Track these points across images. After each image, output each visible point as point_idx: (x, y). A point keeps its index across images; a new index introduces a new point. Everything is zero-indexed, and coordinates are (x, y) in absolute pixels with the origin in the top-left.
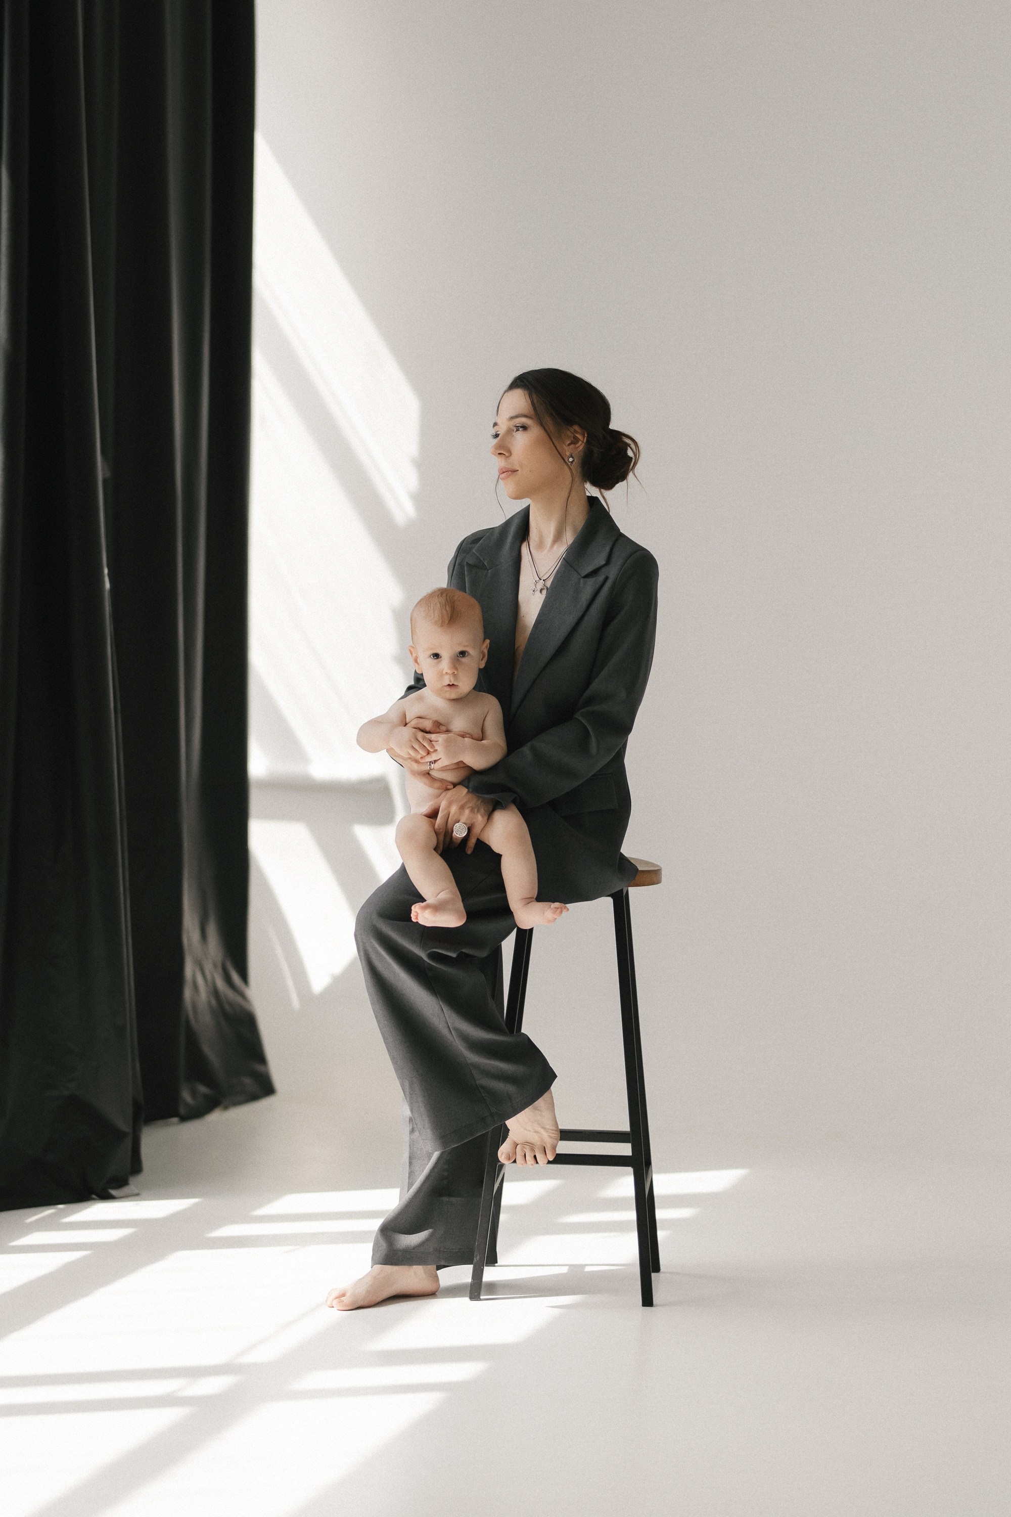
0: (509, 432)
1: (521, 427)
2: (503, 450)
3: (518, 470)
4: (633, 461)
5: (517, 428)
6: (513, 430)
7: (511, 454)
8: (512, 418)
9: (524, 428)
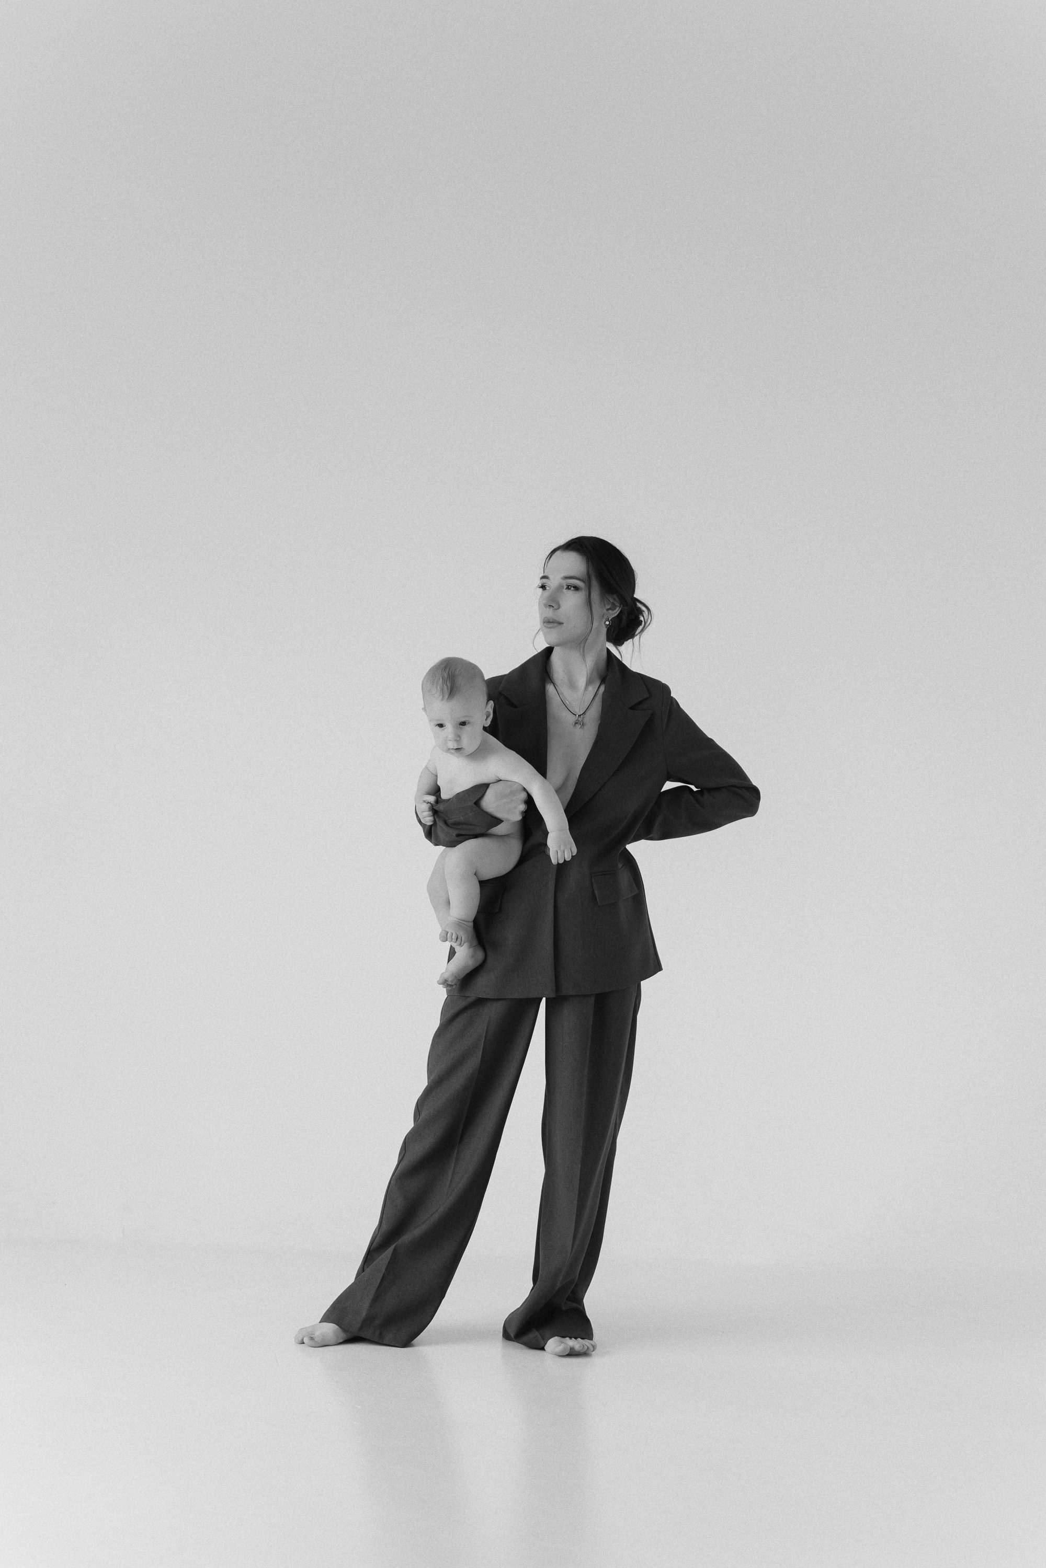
0: (560, 588)
1: (574, 587)
2: (552, 603)
3: (563, 623)
4: (643, 623)
5: (568, 588)
6: (563, 588)
7: (559, 607)
8: (566, 578)
9: (576, 588)
